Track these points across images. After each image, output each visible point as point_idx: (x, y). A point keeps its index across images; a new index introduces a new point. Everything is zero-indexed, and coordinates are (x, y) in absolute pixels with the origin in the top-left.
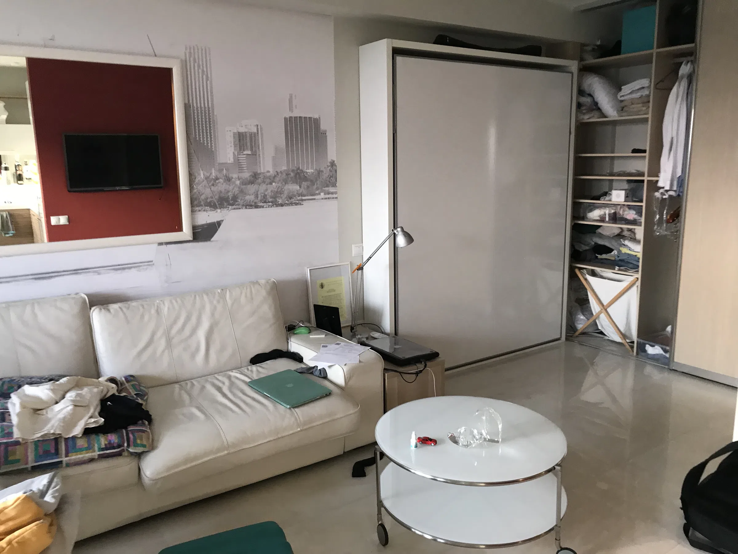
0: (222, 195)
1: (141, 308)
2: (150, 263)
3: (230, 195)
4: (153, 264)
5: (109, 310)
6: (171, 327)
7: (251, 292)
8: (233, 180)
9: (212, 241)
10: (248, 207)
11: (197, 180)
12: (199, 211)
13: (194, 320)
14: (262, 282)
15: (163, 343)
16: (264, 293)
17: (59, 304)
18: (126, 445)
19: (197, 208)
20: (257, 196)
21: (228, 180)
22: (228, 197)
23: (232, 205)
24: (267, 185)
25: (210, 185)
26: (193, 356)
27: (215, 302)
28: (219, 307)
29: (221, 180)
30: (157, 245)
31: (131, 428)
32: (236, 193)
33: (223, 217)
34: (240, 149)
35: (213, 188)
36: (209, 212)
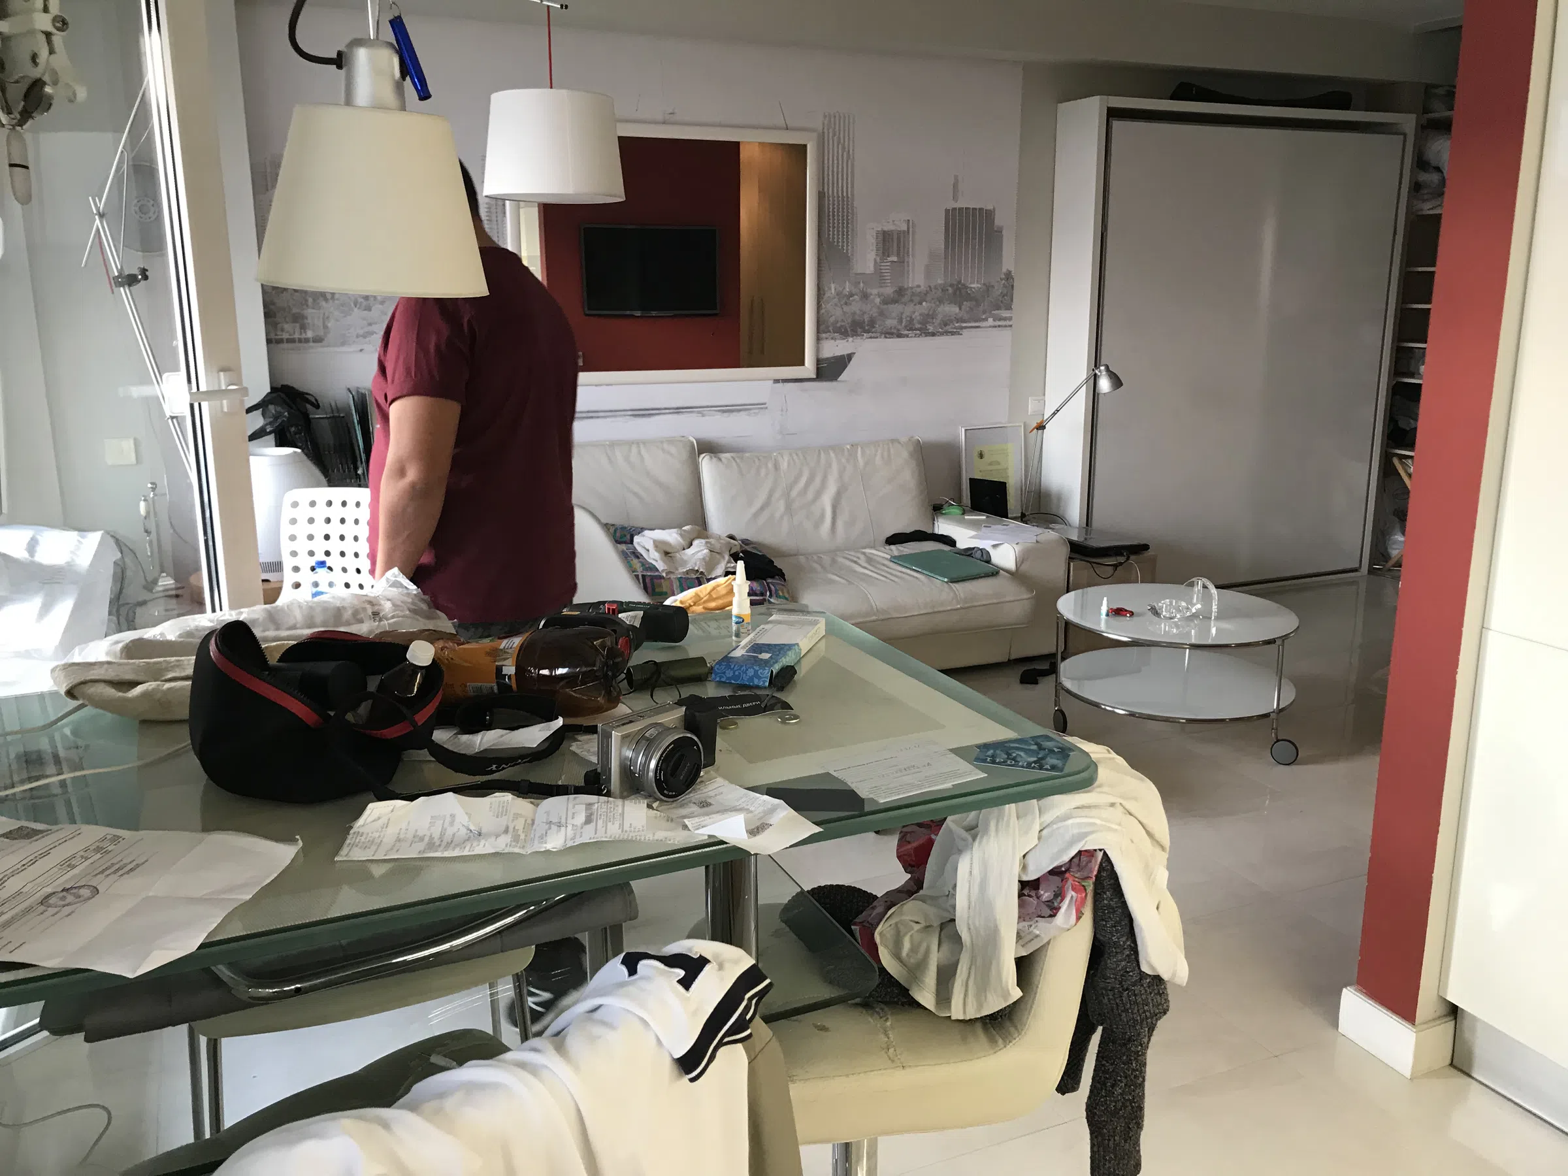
0: (857, 318)
1: (756, 460)
2: (761, 406)
3: (866, 318)
4: (766, 408)
5: (720, 460)
6: (790, 487)
7: (889, 451)
8: (871, 297)
10: (887, 336)
11: (827, 295)
12: (826, 338)
13: (818, 480)
14: (904, 439)
15: (781, 506)
16: (905, 454)
17: (665, 446)
18: (768, 593)
19: (824, 335)
20: (900, 321)
21: (865, 296)
22: (864, 321)
23: (868, 332)
24: (915, 305)
25: (842, 303)
26: (818, 525)
27: (844, 460)
28: (849, 469)
29: (856, 297)
30: (772, 382)
31: (769, 580)
32: (874, 315)
34: (884, 253)
35: (846, 308)
36: (838, 341)
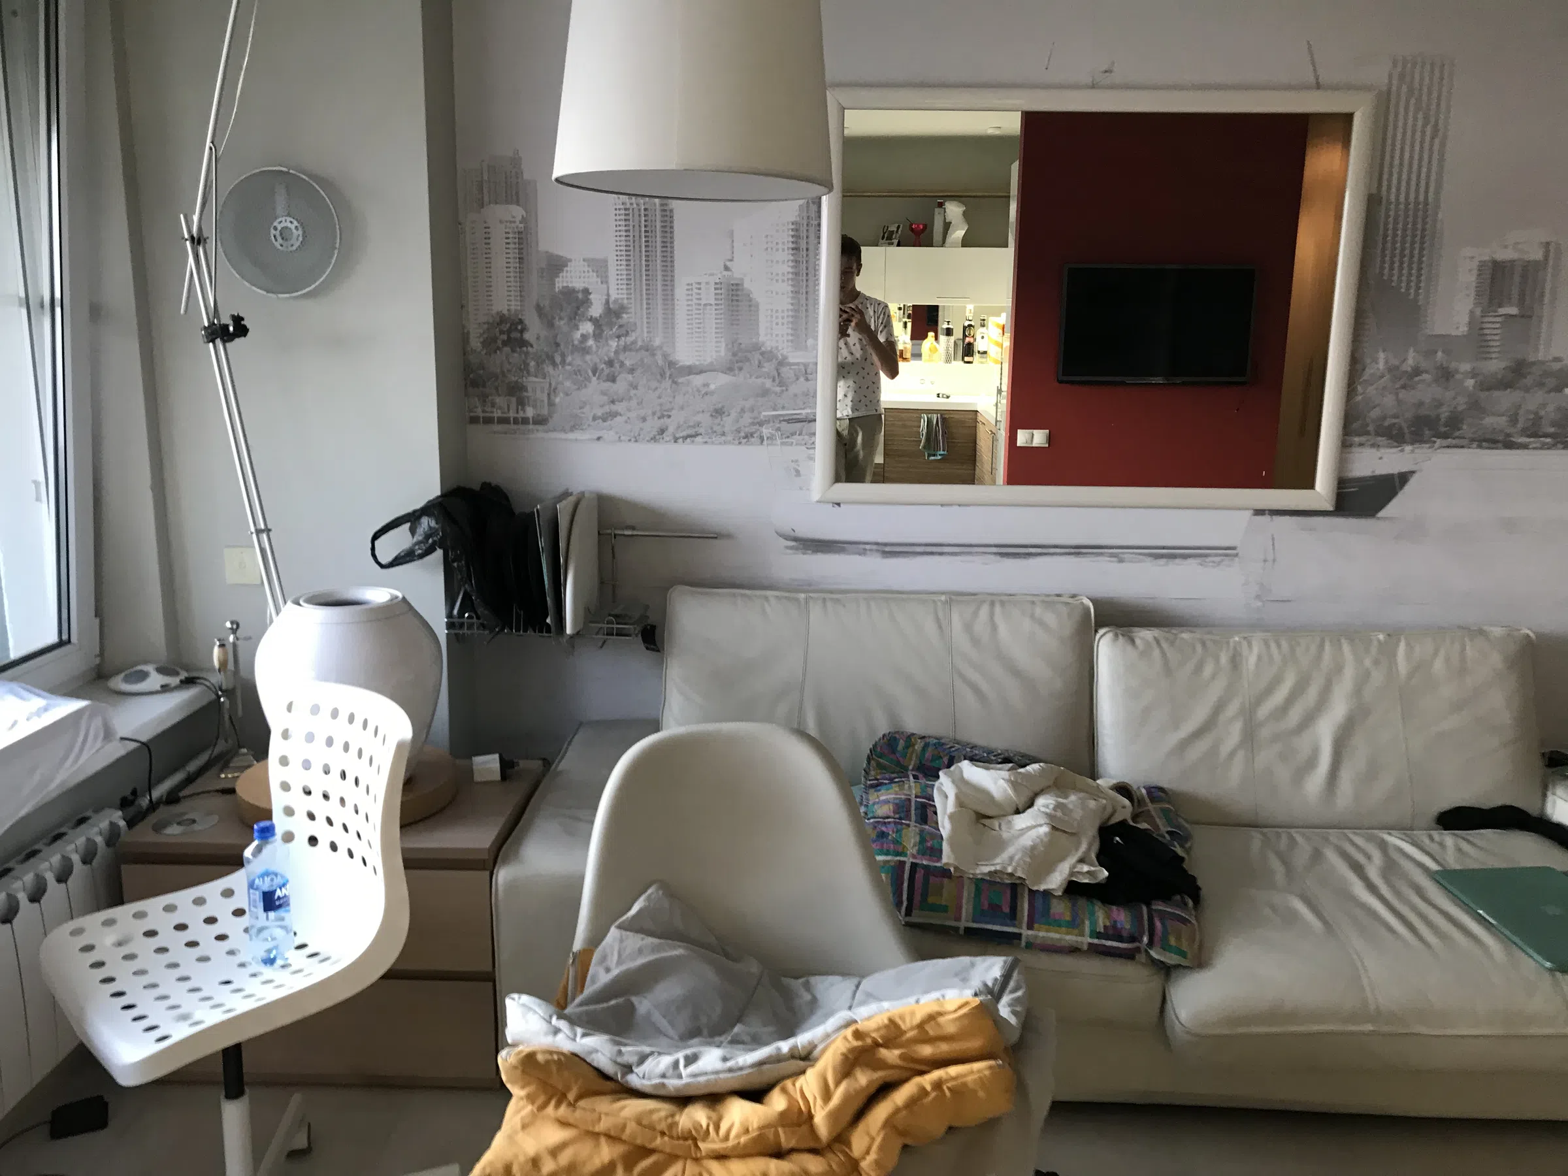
0: (1424, 412)
1: (1199, 648)
2: (1228, 552)
3: (1444, 412)
4: (1236, 555)
5: (1132, 641)
6: (1257, 700)
7: (1463, 649)
8: (1458, 376)
9: (1378, 518)
10: (1484, 444)
11: (1369, 371)
12: (1361, 445)
13: (1312, 693)
14: (1497, 631)
15: (1235, 732)
16: (1496, 660)
17: (1038, 611)
18: (1145, 939)
19: (1357, 439)
20: (1514, 420)
21: (1445, 375)
22: (1438, 417)
23: (1445, 436)
24: (1550, 392)
25: (1397, 386)
26: (1301, 774)
27: (1368, 662)
28: (1378, 677)
29: (1425, 376)
30: (1249, 513)
31: (1159, 906)
32: (1460, 408)
33: (1416, 464)
34: (1491, 300)
35: (1403, 394)
36: (1382, 450)
